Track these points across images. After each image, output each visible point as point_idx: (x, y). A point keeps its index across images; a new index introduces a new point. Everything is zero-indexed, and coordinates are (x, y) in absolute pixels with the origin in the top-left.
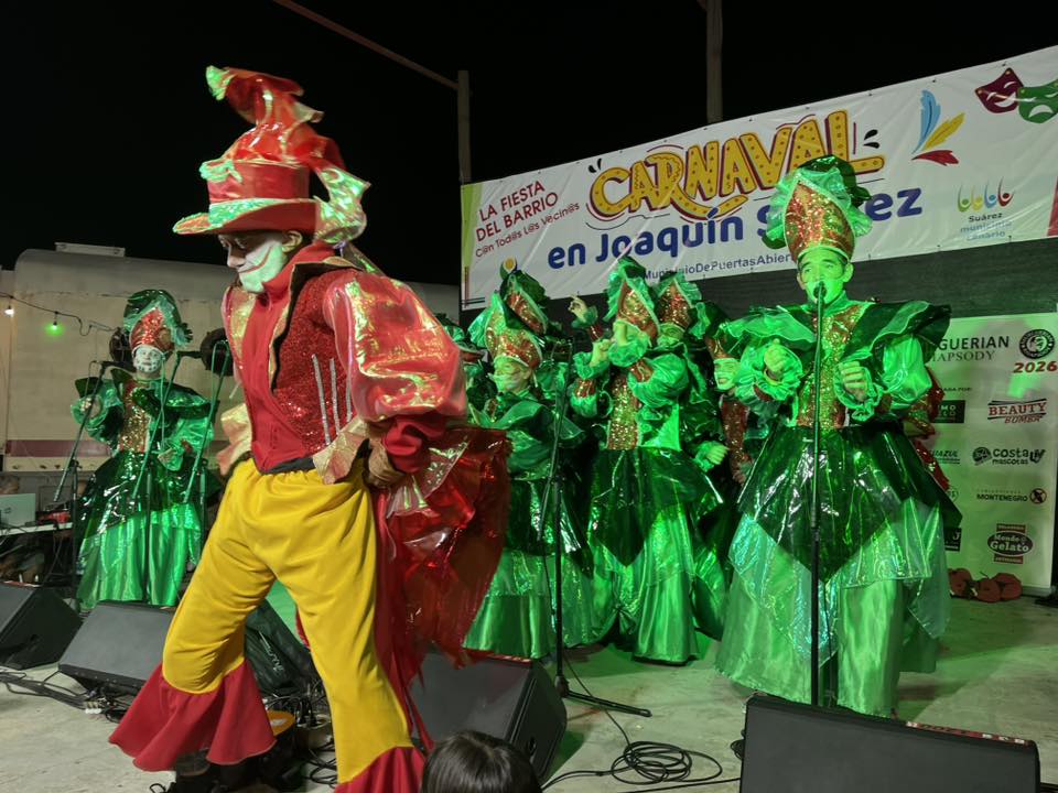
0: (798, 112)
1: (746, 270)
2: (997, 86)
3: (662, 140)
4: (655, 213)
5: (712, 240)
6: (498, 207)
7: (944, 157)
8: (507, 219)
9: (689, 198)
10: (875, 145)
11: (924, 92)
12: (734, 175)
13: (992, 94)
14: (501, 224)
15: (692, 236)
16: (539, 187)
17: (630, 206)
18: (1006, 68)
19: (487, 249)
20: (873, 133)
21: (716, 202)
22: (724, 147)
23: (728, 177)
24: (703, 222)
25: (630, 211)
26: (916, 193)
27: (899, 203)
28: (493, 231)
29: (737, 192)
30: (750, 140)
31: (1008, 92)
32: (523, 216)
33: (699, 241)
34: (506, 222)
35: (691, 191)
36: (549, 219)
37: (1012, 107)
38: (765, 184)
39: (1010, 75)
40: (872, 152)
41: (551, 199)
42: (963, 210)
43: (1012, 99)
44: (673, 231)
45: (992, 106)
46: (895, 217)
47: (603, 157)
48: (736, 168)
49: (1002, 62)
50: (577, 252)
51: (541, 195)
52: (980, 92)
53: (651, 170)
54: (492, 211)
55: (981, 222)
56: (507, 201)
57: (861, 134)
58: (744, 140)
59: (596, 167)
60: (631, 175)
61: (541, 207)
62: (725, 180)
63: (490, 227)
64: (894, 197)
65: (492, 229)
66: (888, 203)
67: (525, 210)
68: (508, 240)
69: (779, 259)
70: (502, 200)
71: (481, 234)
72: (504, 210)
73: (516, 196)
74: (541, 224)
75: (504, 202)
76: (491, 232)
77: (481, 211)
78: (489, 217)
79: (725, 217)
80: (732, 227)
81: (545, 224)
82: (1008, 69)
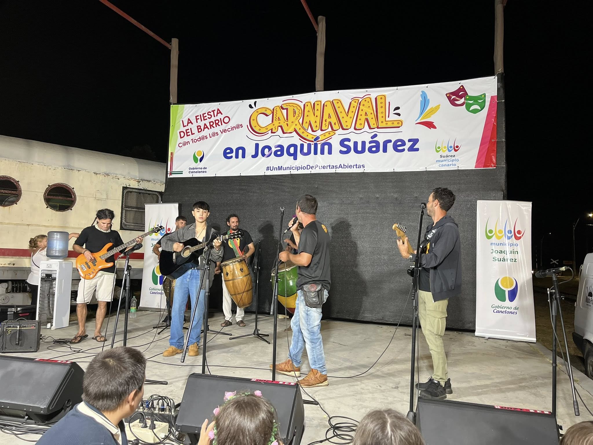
0: (363, 92)
1: (333, 171)
3: (291, 96)
4: (286, 135)
5: (316, 153)
6: (193, 120)
7: (430, 125)
8: (199, 128)
9: (304, 129)
10: (399, 115)
11: (422, 91)
12: (328, 120)
13: (453, 97)
14: (195, 130)
15: (305, 150)
16: (219, 112)
17: (272, 129)
18: (461, 85)
19: (185, 144)
20: (398, 108)
21: (319, 133)
22: (324, 105)
23: (326, 121)
24: (312, 143)
25: (272, 132)
26: (415, 141)
27: (408, 144)
28: (190, 133)
29: (330, 129)
30: (338, 103)
31: (461, 97)
32: (209, 127)
33: (309, 153)
34: (198, 129)
35: (306, 126)
36: (225, 131)
38: (345, 127)
39: (462, 89)
40: (397, 117)
41: (226, 120)
42: (437, 151)
43: (462, 100)
44: (295, 146)
46: (406, 151)
47: (258, 100)
48: (330, 117)
49: (459, 82)
50: (240, 152)
51: (220, 116)
52: (448, 95)
53: (284, 112)
54: (190, 122)
55: (445, 158)
56: (199, 117)
57: (392, 109)
58: (335, 102)
59: (253, 106)
60: (273, 113)
61: (220, 124)
62: (324, 122)
63: (188, 131)
64: (407, 142)
65: (189, 132)
66: (404, 144)
67: (210, 124)
68: (199, 140)
69: (350, 167)
70: (196, 117)
71: (182, 134)
72: (197, 122)
73: (205, 115)
74: (219, 133)
75: (198, 118)
76: (188, 134)
77: (183, 121)
78: (188, 125)
79: (323, 142)
80: (326, 147)
81: (222, 133)
82: (462, 86)
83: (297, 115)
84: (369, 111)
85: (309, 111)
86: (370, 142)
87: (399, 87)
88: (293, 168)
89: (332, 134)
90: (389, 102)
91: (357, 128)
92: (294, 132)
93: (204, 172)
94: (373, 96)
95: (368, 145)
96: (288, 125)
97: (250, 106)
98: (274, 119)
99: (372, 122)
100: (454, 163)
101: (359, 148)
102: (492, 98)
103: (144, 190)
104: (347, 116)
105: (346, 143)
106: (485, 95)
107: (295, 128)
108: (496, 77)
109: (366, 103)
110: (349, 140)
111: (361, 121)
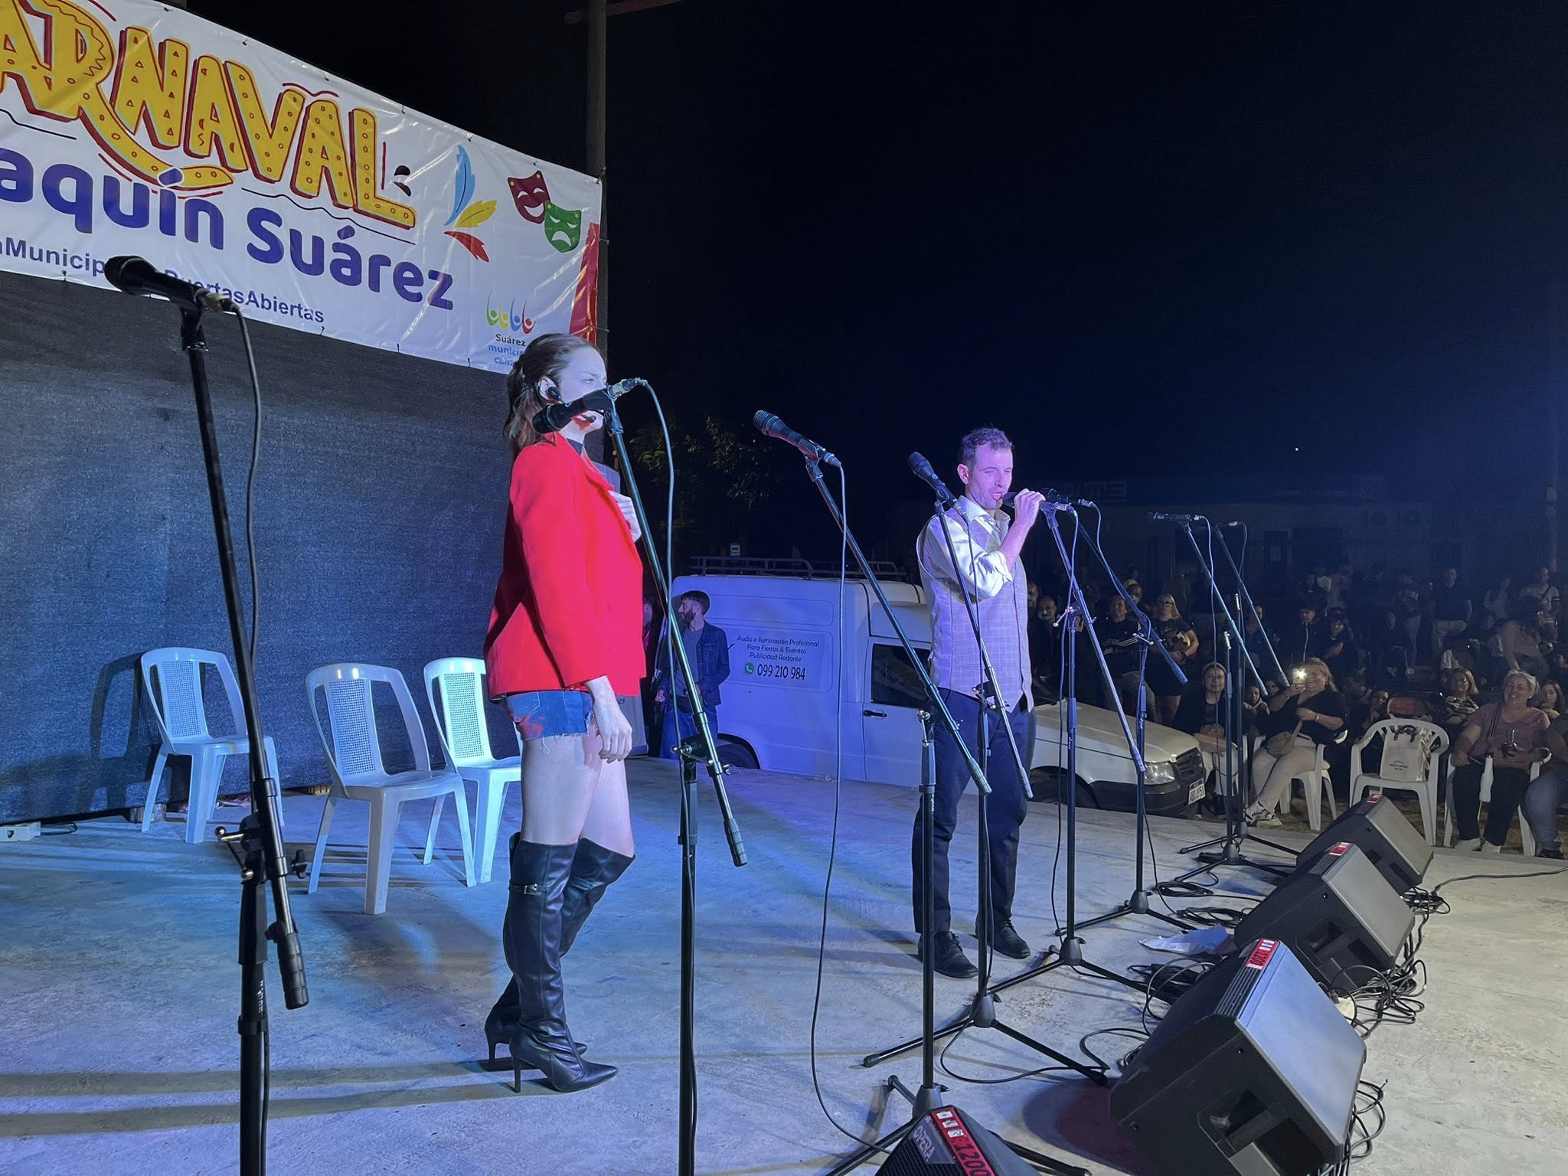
0: (316, 78)
2: (526, 185)
4: (40, 121)
5: (166, 228)
7: (474, 246)
10: (407, 191)
12: (210, 127)
13: (522, 193)
15: (126, 206)
18: (537, 169)
20: (403, 171)
21: (177, 159)
22: (196, 64)
23: (201, 124)
24: (150, 186)
26: (447, 281)
27: (430, 287)
29: (214, 160)
30: (242, 77)
31: (537, 200)
33: (140, 219)
37: (539, 220)
38: (262, 172)
40: (400, 196)
42: (492, 323)
43: (538, 211)
44: (82, 178)
45: (521, 204)
46: (426, 304)
48: (214, 117)
49: (534, 159)
52: (513, 184)
53: (36, 26)
55: (507, 345)
57: (391, 167)
58: (232, 72)
62: (195, 127)
64: (425, 275)
66: (418, 281)
69: (280, 308)
79: (191, 195)
80: (204, 219)
82: (539, 172)
83: (89, 60)
84: (333, 150)
85: (139, 64)
86: (337, 248)
87: (407, 109)
88: (77, 262)
89: (222, 177)
90: (384, 144)
91: (298, 186)
92: (79, 120)
94: (345, 107)
95: (330, 256)
96: (49, 85)
99: (341, 185)
101: (307, 257)
102: (592, 226)
104: (271, 136)
105: (267, 225)
106: (578, 213)
107: (80, 108)
108: (600, 182)
109: (323, 117)
110: (277, 220)
111: (311, 170)
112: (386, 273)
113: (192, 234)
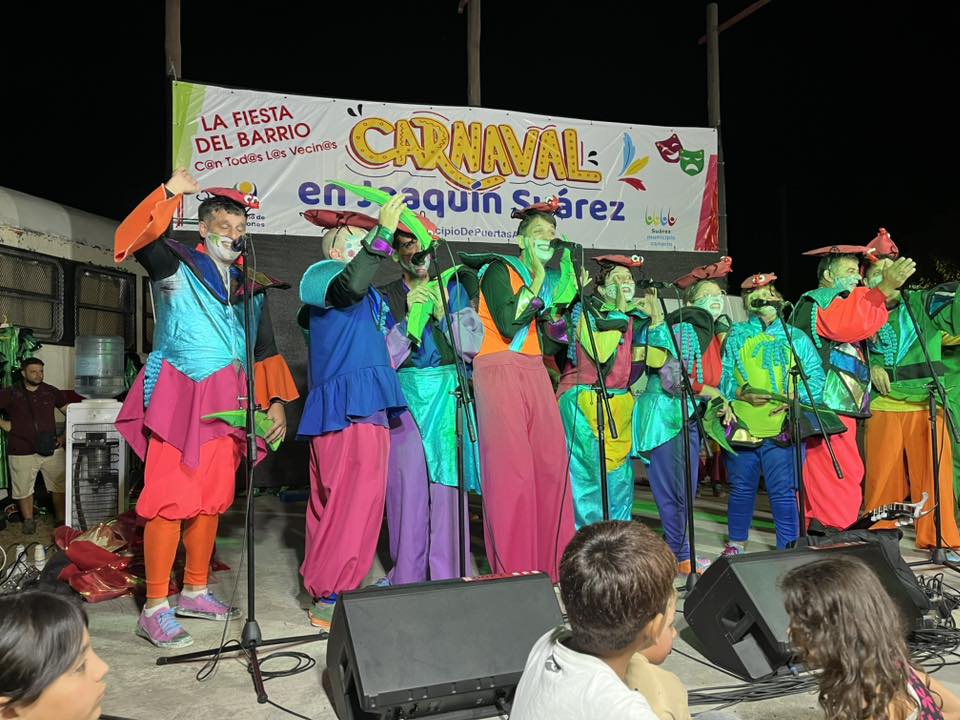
0: (544, 120)
1: (504, 241)
2: (667, 143)
3: (428, 106)
4: (421, 173)
5: (475, 209)
6: (228, 119)
7: (637, 184)
8: (242, 138)
9: (455, 167)
10: (596, 163)
12: (493, 157)
13: (665, 148)
14: (232, 140)
15: (458, 203)
16: (285, 113)
17: (395, 159)
18: (673, 133)
19: (211, 165)
20: (593, 153)
21: (479, 176)
22: (486, 130)
23: (489, 157)
24: (468, 191)
25: (395, 165)
26: (621, 205)
27: (611, 210)
28: (222, 145)
29: (496, 172)
30: (507, 131)
31: (675, 150)
32: (265, 139)
33: (463, 207)
34: (241, 140)
36: (299, 150)
37: (676, 161)
38: (519, 172)
39: (675, 139)
40: (593, 167)
42: (649, 224)
43: (675, 156)
44: (440, 194)
45: (664, 155)
46: (609, 220)
47: (364, 103)
48: (495, 152)
49: (671, 128)
50: (335, 193)
51: (287, 121)
52: (658, 145)
53: (417, 132)
54: (219, 121)
55: (659, 234)
56: (242, 116)
57: (586, 154)
58: (503, 129)
59: (356, 111)
60: (396, 130)
61: (288, 135)
62: (487, 159)
63: (216, 140)
64: (608, 205)
65: (219, 143)
66: (604, 208)
67: (267, 134)
68: (244, 161)
70: (235, 115)
71: (204, 146)
72: (237, 125)
73: (254, 114)
74: (288, 152)
75: (238, 116)
76: (218, 146)
77: (203, 120)
78: (215, 128)
79: (486, 191)
80: (492, 201)
81: (295, 154)
82: (675, 134)
83: (439, 141)
84: (555, 153)
85: (460, 138)
87: (594, 122)
89: (500, 180)
90: (582, 142)
91: (537, 175)
92: (437, 169)
93: (258, 225)
94: (559, 130)
96: (424, 156)
97: (351, 112)
98: (399, 141)
99: (560, 169)
100: (670, 241)
102: (711, 156)
103: (30, 252)
104: (523, 154)
105: (522, 197)
106: (703, 151)
107: (437, 163)
108: (716, 130)
109: (549, 138)
110: (527, 194)
111: (544, 165)
112: (586, 209)
113: (486, 209)
